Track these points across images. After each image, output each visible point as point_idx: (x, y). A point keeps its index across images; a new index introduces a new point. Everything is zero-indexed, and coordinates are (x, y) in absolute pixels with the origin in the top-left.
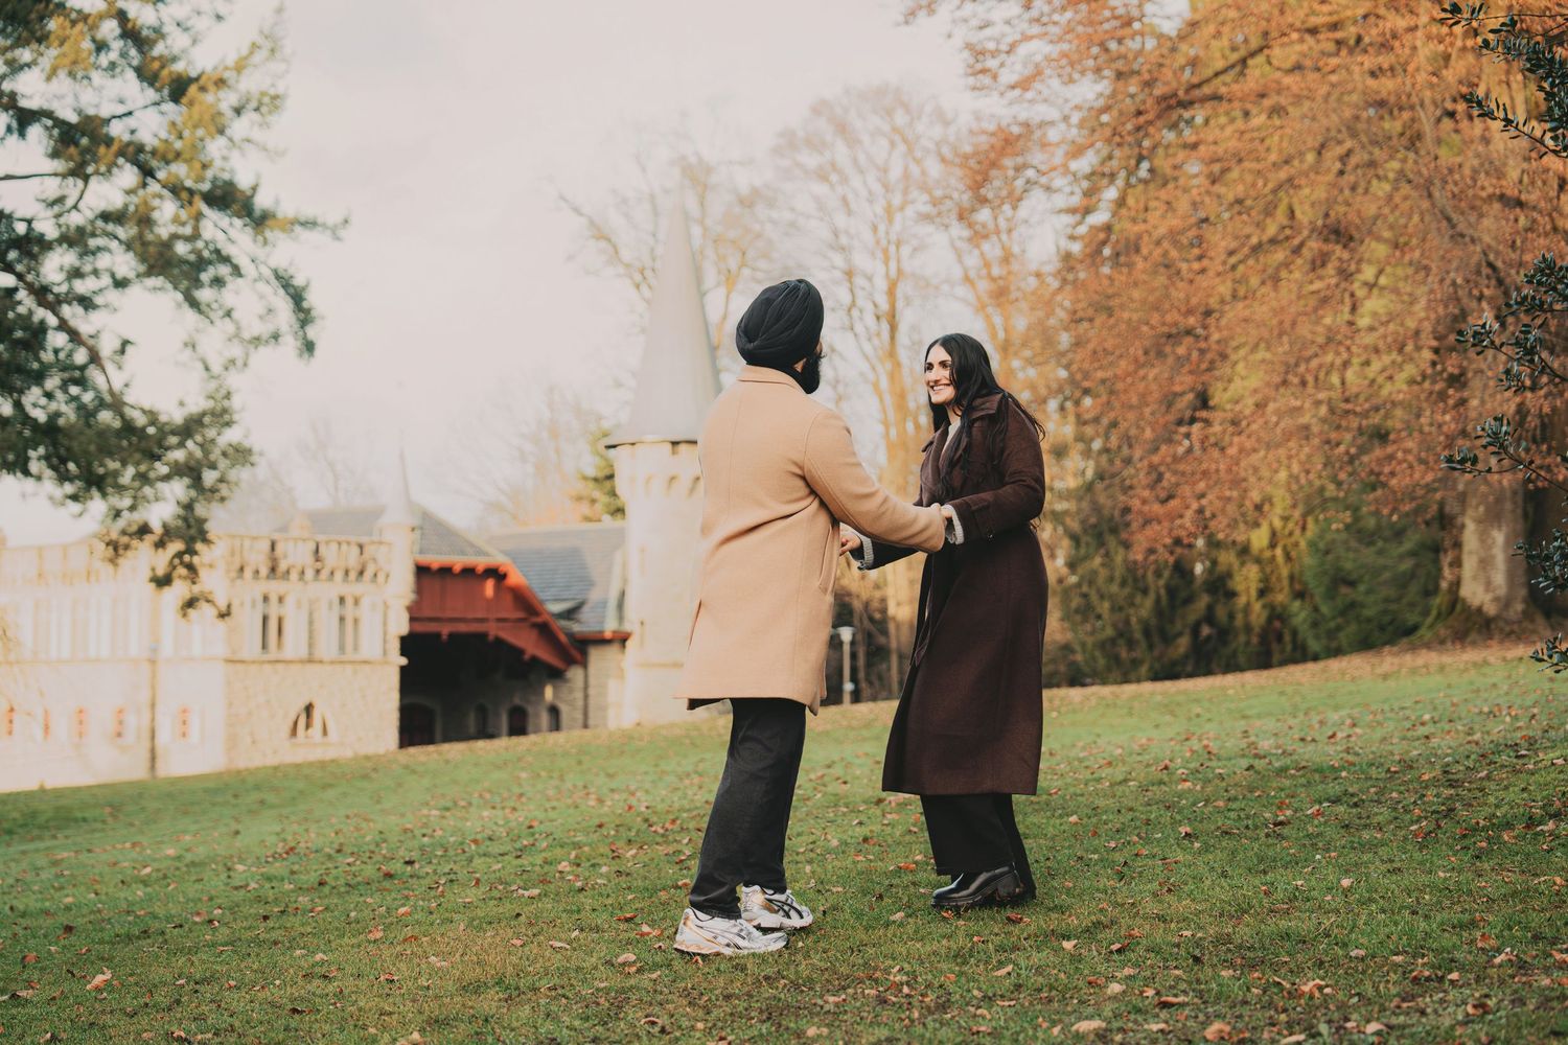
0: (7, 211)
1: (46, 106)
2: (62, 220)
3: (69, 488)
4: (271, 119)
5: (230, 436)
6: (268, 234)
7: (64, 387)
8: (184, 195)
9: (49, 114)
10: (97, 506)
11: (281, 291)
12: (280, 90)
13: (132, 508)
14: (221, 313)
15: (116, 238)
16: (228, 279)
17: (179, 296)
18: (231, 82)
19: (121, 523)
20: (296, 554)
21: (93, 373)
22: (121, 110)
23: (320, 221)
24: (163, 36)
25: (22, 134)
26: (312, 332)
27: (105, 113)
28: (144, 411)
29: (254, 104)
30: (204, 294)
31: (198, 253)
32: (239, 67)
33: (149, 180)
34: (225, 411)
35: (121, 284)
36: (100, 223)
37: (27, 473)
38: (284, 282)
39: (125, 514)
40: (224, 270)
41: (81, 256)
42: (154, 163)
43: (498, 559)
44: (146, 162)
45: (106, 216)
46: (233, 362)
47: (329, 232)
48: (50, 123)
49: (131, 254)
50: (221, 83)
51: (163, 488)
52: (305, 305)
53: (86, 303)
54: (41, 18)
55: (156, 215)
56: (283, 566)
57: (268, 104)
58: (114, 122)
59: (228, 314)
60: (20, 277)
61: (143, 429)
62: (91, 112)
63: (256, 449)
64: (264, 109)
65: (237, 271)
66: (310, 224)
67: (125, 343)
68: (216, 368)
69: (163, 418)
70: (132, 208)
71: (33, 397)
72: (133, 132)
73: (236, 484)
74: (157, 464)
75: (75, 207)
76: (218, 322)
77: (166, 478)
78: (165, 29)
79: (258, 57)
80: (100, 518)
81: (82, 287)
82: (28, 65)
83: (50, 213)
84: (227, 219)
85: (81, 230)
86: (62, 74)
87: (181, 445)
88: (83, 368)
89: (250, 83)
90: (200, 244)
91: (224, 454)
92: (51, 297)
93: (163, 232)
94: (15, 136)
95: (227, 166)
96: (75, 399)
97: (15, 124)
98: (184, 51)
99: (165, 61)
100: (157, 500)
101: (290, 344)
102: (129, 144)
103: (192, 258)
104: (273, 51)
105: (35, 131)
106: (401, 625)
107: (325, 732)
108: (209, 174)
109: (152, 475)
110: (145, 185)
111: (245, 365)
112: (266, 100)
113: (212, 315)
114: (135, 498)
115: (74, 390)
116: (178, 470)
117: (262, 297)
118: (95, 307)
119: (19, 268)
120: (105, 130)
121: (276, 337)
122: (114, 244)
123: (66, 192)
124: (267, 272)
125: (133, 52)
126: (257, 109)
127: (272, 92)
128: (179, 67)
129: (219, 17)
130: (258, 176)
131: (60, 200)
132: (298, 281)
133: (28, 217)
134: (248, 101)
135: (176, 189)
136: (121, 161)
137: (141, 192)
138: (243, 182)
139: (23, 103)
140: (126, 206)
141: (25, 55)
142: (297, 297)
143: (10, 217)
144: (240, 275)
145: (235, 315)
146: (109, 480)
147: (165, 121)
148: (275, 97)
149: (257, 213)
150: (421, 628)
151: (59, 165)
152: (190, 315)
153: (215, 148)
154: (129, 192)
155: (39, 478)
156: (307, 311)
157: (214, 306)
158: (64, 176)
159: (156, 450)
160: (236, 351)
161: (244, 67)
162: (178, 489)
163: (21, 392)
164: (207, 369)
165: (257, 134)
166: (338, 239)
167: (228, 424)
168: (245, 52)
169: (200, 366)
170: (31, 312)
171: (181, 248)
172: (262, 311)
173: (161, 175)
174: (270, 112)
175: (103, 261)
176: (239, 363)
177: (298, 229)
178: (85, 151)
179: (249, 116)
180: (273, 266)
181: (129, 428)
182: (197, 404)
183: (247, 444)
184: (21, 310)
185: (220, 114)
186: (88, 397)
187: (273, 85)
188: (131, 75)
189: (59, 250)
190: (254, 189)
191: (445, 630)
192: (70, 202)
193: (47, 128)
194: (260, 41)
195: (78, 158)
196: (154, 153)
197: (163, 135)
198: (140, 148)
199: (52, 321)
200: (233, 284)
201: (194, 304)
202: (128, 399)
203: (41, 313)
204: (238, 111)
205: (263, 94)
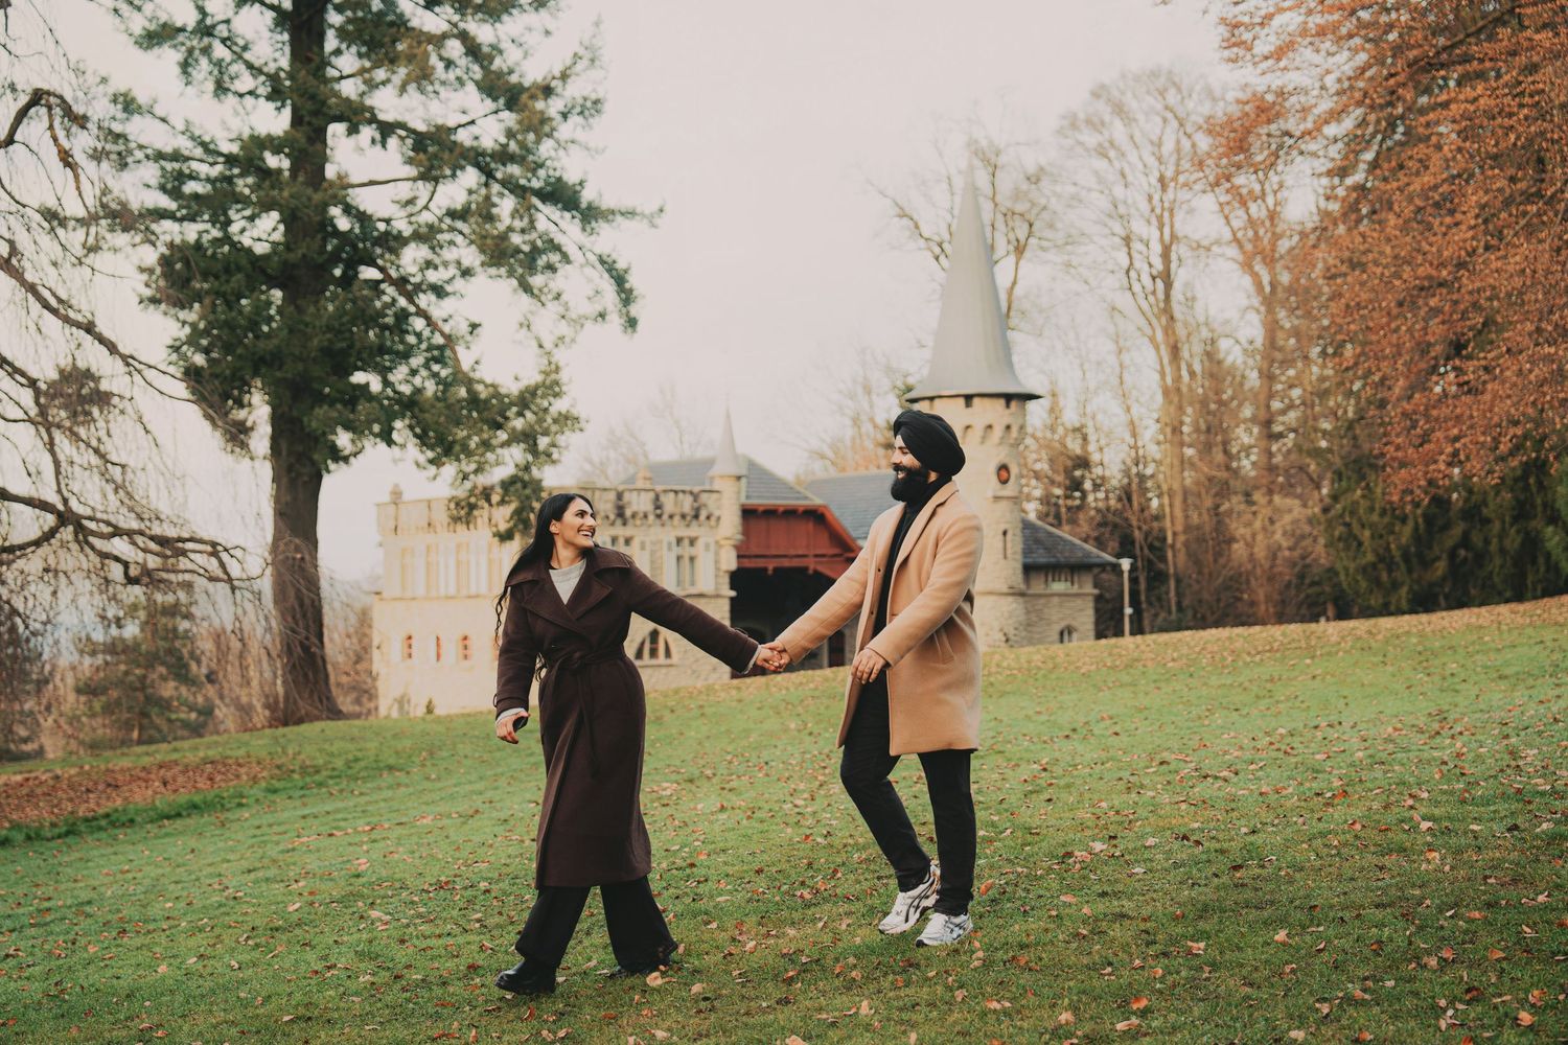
0: (369, 212)
1: (400, 119)
2: (413, 219)
3: (430, 454)
4: (591, 120)
5: (559, 406)
6: (593, 224)
7: (426, 366)
8: (519, 191)
9: (402, 126)
10: (449, 470)
11: (606, 275)
12: (600, 95)
13: (476, 472)
14: (550, 297)
15: (461, 233)
16: (558, 265)
17: (515, 282)
18: (559, 90)
19: (468, 485)
20: (640, 503)
21: (448, 353)
22: (465, 119)
23: (638, 210)
24: (501, 52)
25: (384, 146)
26: (634, 310)
27: (451, 123)
28: (486, 386)
29: (578, 109)
30: (537, 281)
31: (533, 244)
32: (564, 77)
33: (491, 181)
34: (557, 383)
35: (466, 273)
36: (448, 220)
37: (390, 442)
38: (608, 265)
39: (472, 476)
40: (555, 258)
41: (432, 248)
42: (493, 165)
43: (816, 501)
44: (487, 164)
45: (452, 214)
46: (562, 338)
47: (645, 221)
48: (403, 133)
49: (473, 247)
50: (547, 91)
51: (505, 452)
52: (627, 286)
53: (439, 291)
54: (394, 42)
55: (495, 211)
56: (628, 513)
57: (591, 108)
58: (460, 130)
59: (558, 296)
60: (382, 269)
61: (487, 401)
62: (440, 122)
63: (583, 416)
64: (587, 113)
65: (566, 258)
66: (630, 214)
67: (474, 326)
68: (548, 345)
69: (503, 391)
70: (474, 206)
71: (399, 375)
72: (476, 138)
73: (567, 447)
74: (499, 432)
75: (426, 207)
76: (549, 305)
77: (506, 444)
78: (503, 46)
79: (579, 67)
80: (450, 481)
81: (433, 276)
82: (384, 83)
83: (403, 213)
84: (558, 213)
85: (431, 227)
86: (412, 88)
87: (520, 414)
88: (441, 348)
89: (573, 91)
90: (534, 235)
91: (555, 421)
92: (410, 287)
93: (501, 227)
94: (379, 146)
95: (556, 164)
96: (435, 375)
97: (378, 137)
98: (517, 64)
99: (500, 75)
100: (498, 464)
101: (615, 321)
102: (472, 148)
103: (526, 248)
104: (592, 60)
105: (393, 142)
106: (730, 562)
107: (668, 653)
108: (542, 173)
109: (494, 442)
110: (486, 185)
111: (573, 341)
112: (589, 104)
113: (543, 298)
114: (479, 463)
115: (436, 368)
116: (516, 438)
117: (590, 280)
118: (447, 294)
119: (380, 262)
120: (453, 138)
121: (602, 315)
122: (459, 239)
123: (417, 194)
124: (593, 259)
125: (476, 68)
126: (581, 113)
127: (594, 97)
128: (514, 79)
129: (547, 33)
130: (586, 173)
131: (411, 202)
132: (621, 265)
133: (386, 216)
134: (573, 107)
135: (511, 186)
136: (463, 163)
137: (483, 191)
138: (571, 178)
139: (382, 117)
140: (469, 203)
141: (380, 74)
142: (620, 280)
143: (370, 217)
144: (568, 262)
145: (564, 297)
146: (457, 448)
147: (502, 126)
148: (596, 102)
149: (584, 205)
150: (747, 563)
151: (412, 171)
152: (525, 298)
153: (546, 149)
154: (470, 192)
155: (403, 446)
156: (631, 291)
157: (546, 290)
158: (414, 180)
159: (500, 419)
160: (564, 328)
161: (569, 76)
162: (516, 454)
163: (390, 369)
164: (541, 346)
165: (580, 135)
166: (654, 226)
167: (556, 395)
168: (568, 62)
169: (535, 344)
170: (394, 300)
171: (516, 239)
172: (591, 293)
173: (499, 175)
174: (592, 115)
175: (449, 254)
176: (567, 340)
177: (619, 218)
178: (435, 156)
179: (574, 119)
180: (598, 252)
181: (474, 401)
182: (532, 377)
183: (575, 412)
184: (386, 299)
185: (550, 119)
186: (444, 373)
187: (594, 90)
188: (471, 88)
189: (413, 245)
190: (581, 184)
191: (771, 566)
192: (421, 203)
193: (402, 138)
194: (581, 52)
195: (426, 163)
196: (493, 156)
197: (503, 140)
198: (483, 154)
199: (412, 309)
200: (563, 269)
201: (527, 288)
202: (477, 375)
203: (402, 302)
204: (565, 116)
205: (585, 99)
